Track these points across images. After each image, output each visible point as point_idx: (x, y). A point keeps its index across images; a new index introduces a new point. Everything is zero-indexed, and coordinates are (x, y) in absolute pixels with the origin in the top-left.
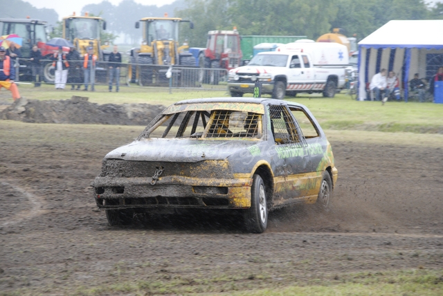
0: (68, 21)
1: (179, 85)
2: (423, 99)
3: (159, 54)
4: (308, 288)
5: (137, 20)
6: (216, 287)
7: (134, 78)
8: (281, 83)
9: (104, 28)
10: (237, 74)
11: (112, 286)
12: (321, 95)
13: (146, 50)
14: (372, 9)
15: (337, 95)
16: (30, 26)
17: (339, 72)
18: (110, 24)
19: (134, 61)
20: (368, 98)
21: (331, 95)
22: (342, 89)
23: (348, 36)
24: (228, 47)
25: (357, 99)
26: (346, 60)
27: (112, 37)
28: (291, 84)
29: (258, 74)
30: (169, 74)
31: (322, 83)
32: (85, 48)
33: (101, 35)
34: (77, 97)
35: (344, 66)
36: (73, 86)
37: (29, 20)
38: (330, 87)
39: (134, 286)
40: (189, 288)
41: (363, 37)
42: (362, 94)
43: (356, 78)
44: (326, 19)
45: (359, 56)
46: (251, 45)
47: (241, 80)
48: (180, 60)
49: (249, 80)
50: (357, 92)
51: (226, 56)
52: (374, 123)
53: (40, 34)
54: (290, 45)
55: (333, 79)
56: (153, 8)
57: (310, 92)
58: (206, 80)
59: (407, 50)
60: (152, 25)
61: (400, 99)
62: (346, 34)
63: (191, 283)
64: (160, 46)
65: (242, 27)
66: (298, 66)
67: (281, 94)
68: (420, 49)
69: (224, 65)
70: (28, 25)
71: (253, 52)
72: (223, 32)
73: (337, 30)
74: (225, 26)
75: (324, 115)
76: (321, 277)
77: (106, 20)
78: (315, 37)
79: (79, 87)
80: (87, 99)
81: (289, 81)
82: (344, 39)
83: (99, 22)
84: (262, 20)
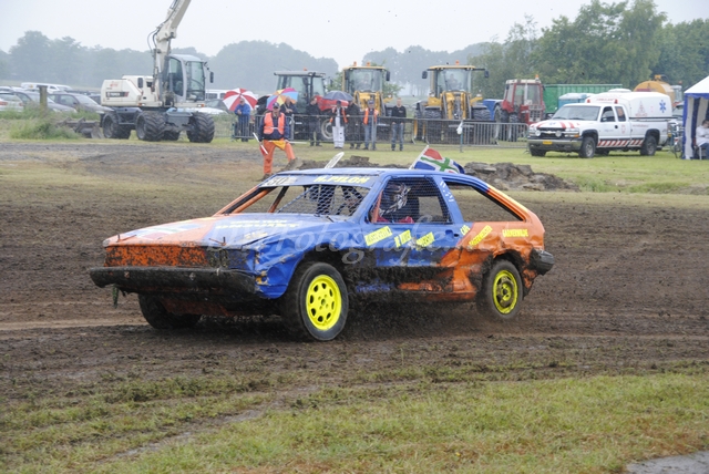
0: (348, 72)
1: (471, 142)
3: (449, 107)
4: (620, 378)
5: (425, 70)
6: (512, 375)
7: (419, 134)
8: (590, 139)
9: (388, 80)
10: (538, 128)
11: (395, 371)
12: (638, 152)
13: (435, 102)
14: (702, 52)
15: (657, 153)
16: (307, 80)
17: (661, 126)
18: (394, 74)
19: (420, 115)
20: (696, 157)
21: (651, 152)
22: (663, 145)
23: (671, 84)
24: (528, 98)
25: (683, 157)
26: (669, 112)
27: (396, 89)
28: (602, 140)
29: (563, 129)
30: (460, 130)
31: (641, 139)
32: (366, 102)
33: (384, 86)
34: (356, 157)
35: (667, 119)
36: (353, 145)
37: (306, 73)
38: (650, 143)
39: (419, 372)
40: (481, 376)
41: (691, 85)
42: (689, 152)
43: (682, 133)
44: (646, 65)
45: (685, 107)
46: (556, 96)
47: (543, 136)
48: (473, 113)
49: (553, 136)
50: (683, 149)
51: (526, 108)
52: (702, 186)
53: (318, 86)
54: (602, 95)
55: (654, 134)
56: (444, 54)
57: (626, 149)
58: (503, 137)
60: (442, 74)
63: (484, 370)
64: (450, 98)
65: (547, 74)
66: (611, 119)
67: (590, 152)
69: (524, 119)
70: (305, 78)
71: (558, 104)
72: (523, 81)
73: (659, 76)
74: (527, 74)
75: (643, 176)
76: (636, 366)
77: (390, 70)
78: (632, 86)
79: (359, 146)
80: (368, 159)
81: (600, 137)
82: (667, 87)
83: (382, 72)
84: (570, 66)
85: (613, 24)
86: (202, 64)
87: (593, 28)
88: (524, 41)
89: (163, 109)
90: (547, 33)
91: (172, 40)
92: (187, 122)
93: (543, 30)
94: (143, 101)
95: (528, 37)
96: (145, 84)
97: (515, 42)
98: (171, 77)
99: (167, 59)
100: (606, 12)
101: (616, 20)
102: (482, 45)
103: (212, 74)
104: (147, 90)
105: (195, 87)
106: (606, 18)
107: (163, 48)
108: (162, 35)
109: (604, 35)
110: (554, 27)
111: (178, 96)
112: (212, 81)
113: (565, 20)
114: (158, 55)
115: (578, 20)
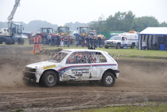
0: (59, 28)
2: (156, 49)
5: (77, 27)
8: (119, 45)
9: (69, 30)
10: (107, 42)
14: (144, 24)
16: (48, 29)
18: (70, 28)
20: (141, 49)
21: (133, 48)
23: (137, 32)
25: (138, 49)
28: (122, 45)
29: (112, 42)
31: (131, 45)
34: (59, 49)
41: (141, 31)
42: (140, 48)
43: (138, 43)
45: (139, 37)
46: (109, 34)
47: (108, 44)
49: (110, 44)
50: (138, 47)
52: (142, 56)
53: (51, 31)
59: (152, 35)
60: (82, 29)
61: (150, 49)
62: (137, 31)
64: (84, 34)
67: (119, 48)
68: (156, 35)
71: (110, 36)
73: (134, 30)
82: (135, 32)
83: (67, 28)
84: (113, 27)
85: (123, 17)
86: (21, 25)
87: (118, 18)
88: (102, 21)
89: (11, 37)
90: (108, 19)
91: (12, 19)
92: (17, 40)
93: (107, 18)
94: (6, 34)
95: (103, 20)
96: (6, 31)
97: (100, 21)
98: (13, 29)
99: (12, 24)
100: (121, 14)
101: (124, 16)
102: (92, 22)
103: (24, 28)
104: (7, 32)
105: (19, 31)
106: (121, 16)
107: (10, 21)
108: (10, 18)
109: (121, 20)
110: (109, 17)
111: (15, 33)
112: (24, 30)
113: (112, 16)
114: (9, 23)
115: (115, 15)
